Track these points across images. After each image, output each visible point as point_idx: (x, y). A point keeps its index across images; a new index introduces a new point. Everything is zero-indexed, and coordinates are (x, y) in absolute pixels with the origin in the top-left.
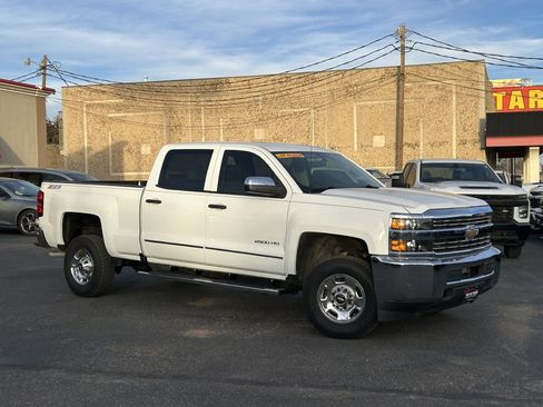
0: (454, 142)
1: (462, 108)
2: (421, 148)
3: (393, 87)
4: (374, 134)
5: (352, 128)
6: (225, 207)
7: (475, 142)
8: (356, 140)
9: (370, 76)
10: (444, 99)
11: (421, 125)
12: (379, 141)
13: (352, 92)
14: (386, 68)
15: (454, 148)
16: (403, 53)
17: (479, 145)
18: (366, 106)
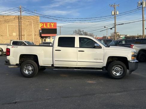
0: (33, 35)
1: (35, 27)
2: (25, 36)
3: (18, 20)
4: (13, 32)
5: (7, 31)
6: (84, 51)
7: (38, 35)
8: (8, 34)
9: (11, 17)
10: (31, 24)
11: (25, 30)
12: (14, 34)
13: (7, 21)
14: (16, 16)
15: (33, 36)
16: (21, 13)
17: (39, 36)
18: (10, 25)
